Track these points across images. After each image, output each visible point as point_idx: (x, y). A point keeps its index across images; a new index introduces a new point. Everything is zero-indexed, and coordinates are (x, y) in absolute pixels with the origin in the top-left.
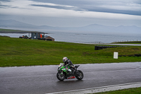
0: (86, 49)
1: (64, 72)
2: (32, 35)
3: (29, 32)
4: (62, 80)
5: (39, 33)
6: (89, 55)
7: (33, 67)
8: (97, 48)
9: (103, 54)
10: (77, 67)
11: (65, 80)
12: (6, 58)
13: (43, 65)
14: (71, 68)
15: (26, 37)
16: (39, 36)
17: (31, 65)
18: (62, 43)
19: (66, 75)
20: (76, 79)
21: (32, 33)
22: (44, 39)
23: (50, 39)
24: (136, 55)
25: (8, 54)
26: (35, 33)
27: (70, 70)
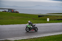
1: (29, 28)
4: (28, 32)
5: (12, 9)
6: (35, 19)
7: (9, 25)
8: (39, 16)
9: (42, 19)
11: (29, 31)
13: (13, 24)
15: (6, 11)
16: (12, 11)
17: (8, 24)
18: (23, 14)
19: (30, 29)
20: (34, 31)
22: (14, 12)
23: (17, 12)
24: (57, 20)
26: (10, 9)
27: (32, 27)
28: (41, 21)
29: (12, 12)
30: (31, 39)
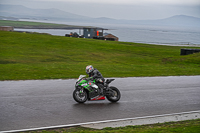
0: (168, 54)
2: (84, 32)
3: (80, 28)
5: (96, 29)
9: (193, 62)
10: (108, 82)
12: (46, 66)
14: (97, 83)
15: (75, 35)
16: (95, 34)
18: (131, 44)
19: (88, 93)
20: (106, 101)
21: (85, 29)
22: (103, 39)
23: (112, 39)
25: (49, 60)
26: (89, 29)
27: (96, 86)
28: (191, 68)
29: (96, 38)
30: (158, 124)
